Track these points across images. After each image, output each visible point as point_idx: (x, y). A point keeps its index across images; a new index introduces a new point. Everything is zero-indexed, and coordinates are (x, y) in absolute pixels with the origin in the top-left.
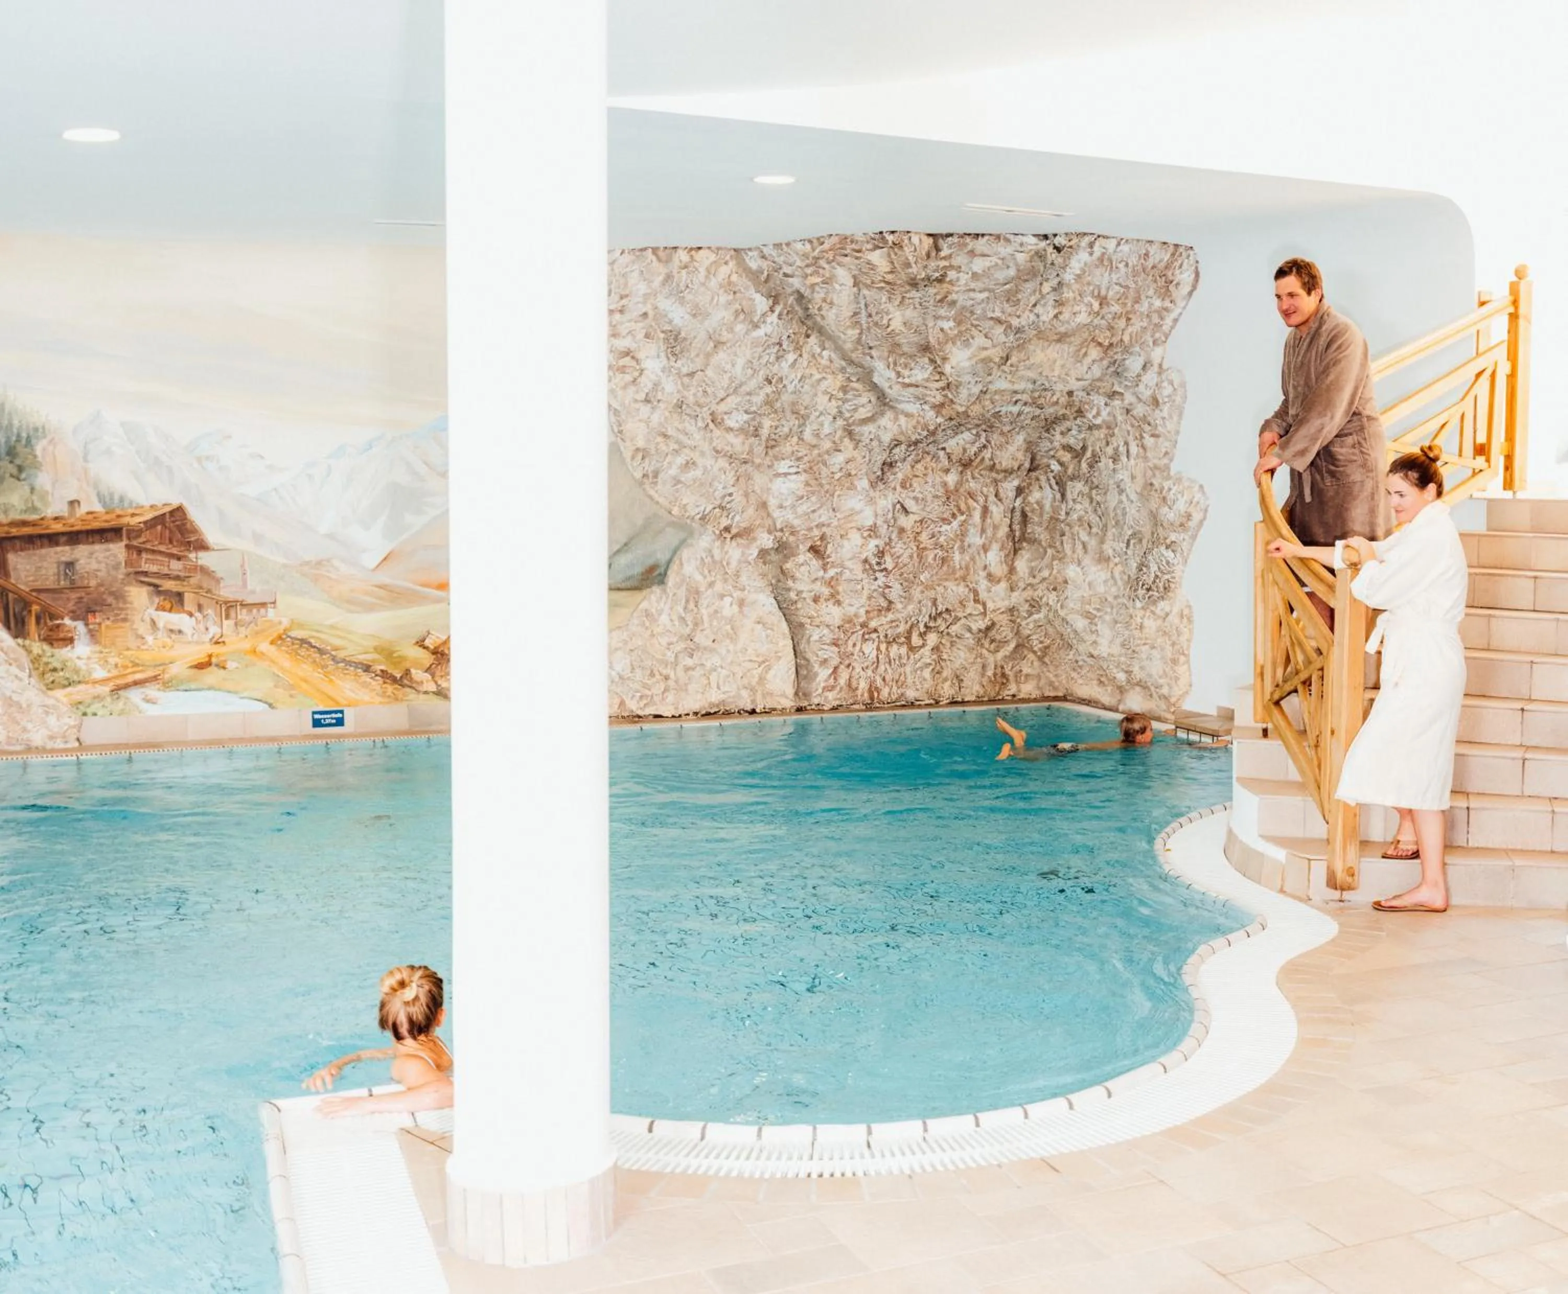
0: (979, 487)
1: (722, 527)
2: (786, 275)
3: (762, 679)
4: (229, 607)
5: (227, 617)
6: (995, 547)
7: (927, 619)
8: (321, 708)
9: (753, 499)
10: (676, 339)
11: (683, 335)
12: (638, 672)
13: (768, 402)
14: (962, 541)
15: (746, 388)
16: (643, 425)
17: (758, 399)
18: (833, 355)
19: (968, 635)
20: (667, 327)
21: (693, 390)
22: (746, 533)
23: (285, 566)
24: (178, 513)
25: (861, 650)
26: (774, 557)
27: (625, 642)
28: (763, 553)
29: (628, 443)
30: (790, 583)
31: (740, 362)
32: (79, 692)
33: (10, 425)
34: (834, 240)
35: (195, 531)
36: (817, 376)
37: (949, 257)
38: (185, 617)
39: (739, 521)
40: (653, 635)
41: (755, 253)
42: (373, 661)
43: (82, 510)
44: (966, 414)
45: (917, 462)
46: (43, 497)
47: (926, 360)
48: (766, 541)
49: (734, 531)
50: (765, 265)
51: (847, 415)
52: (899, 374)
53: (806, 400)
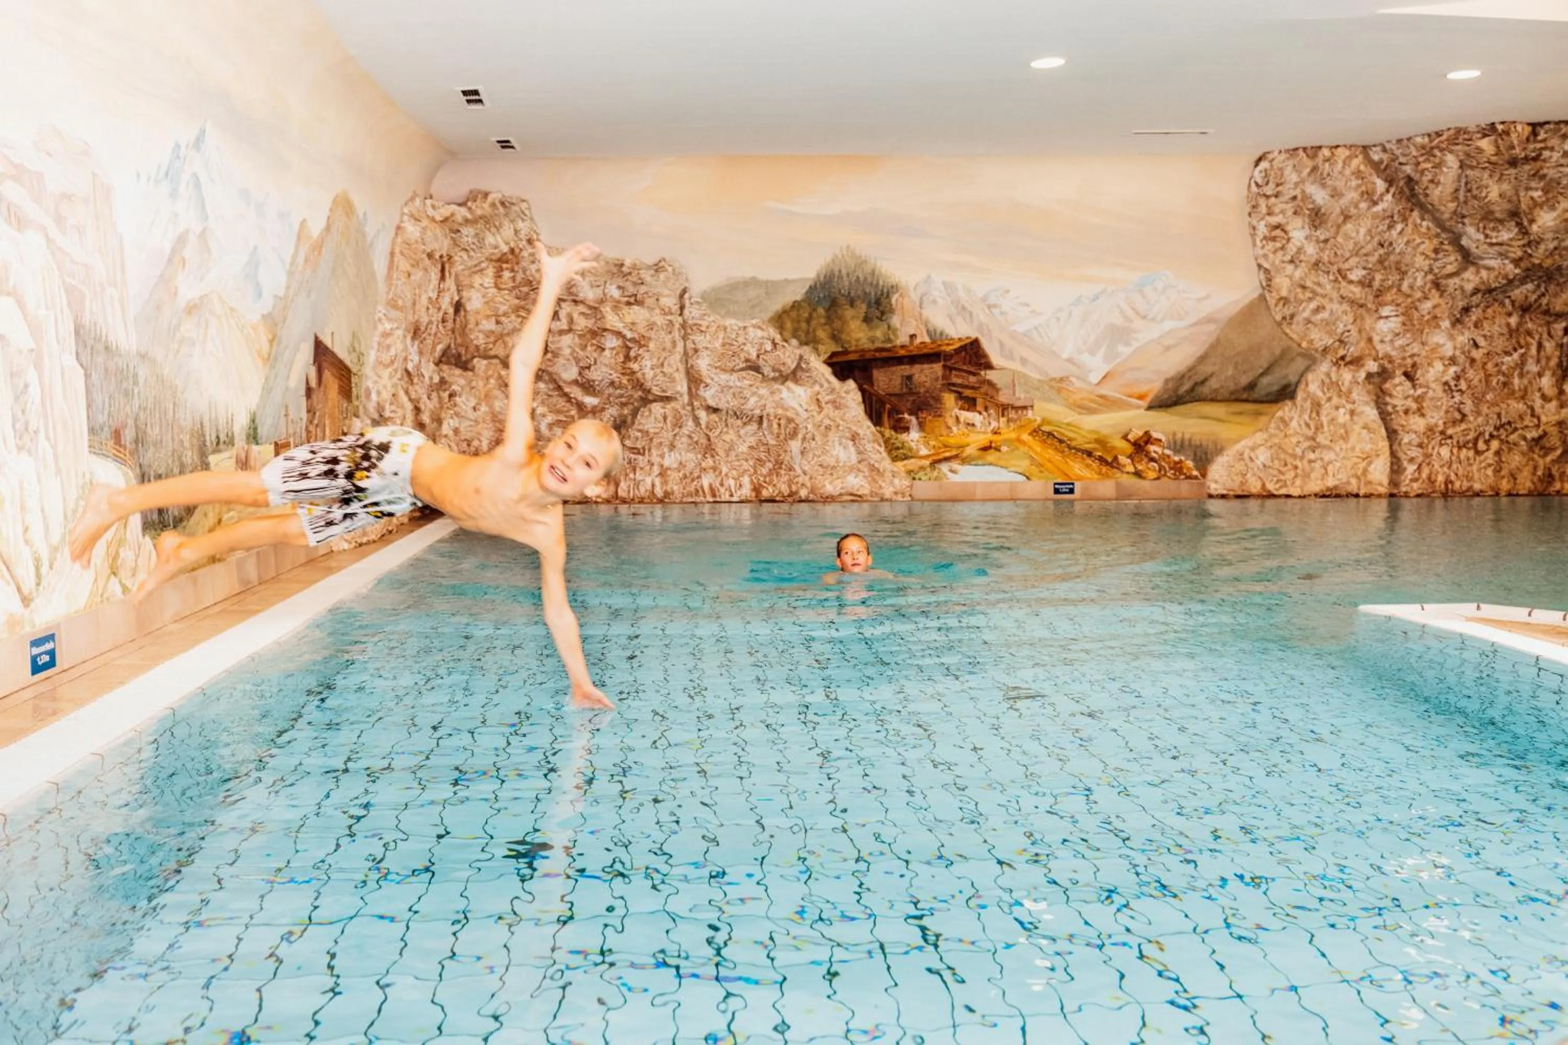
0: (1535, 327)
1: (1339, 356)
2: (1401, 164)
3: (1365, 471)
4: (1004, 409)
5: (1003, 415)
6: (1548, 373)
7: (1492, 429)
8: (1060, 481)
9: (1364, 335)
10: (1316, 214)
11: (1323, 210)
12: (1276, 462)
13: (1381, 261)
14: (1522, 369)
15: (1364, 251)
16: (1287, 280)
17: (1373, 259)
18: (1430, 224)
19: (1523, 443)
20: (1311, 206)
21: (1327, 252)
22: (1356, 362)
23: (1039, 381)
24: (975, 343)
25: (1439, 453)
26: (1376, 380)
27: (1266, 441)
28: (1369, 376)
29: (1274, 294)
30: (1388, 399)
31: (1363, 231)
32: (912, 463)
33: (878, 284)
34: (1452, 132)
35: (985, 356)
36: (1418, 241)
37: (1544, 140)
38: (977, 415)
39: (1352, 351)
40: (1286, 436)
41: (1379, 149)
42: (1095, 449)
43: (918, 341)
44: (1540, 265)
45: (1488, 307)
46: (895, 331)
47: (1513, 223)
48: (1372, 366)
49: (1348, 359)
50: (1385, 157)
51: (1436, 271)
52: (1487, 236)
53: (1407, 259)
